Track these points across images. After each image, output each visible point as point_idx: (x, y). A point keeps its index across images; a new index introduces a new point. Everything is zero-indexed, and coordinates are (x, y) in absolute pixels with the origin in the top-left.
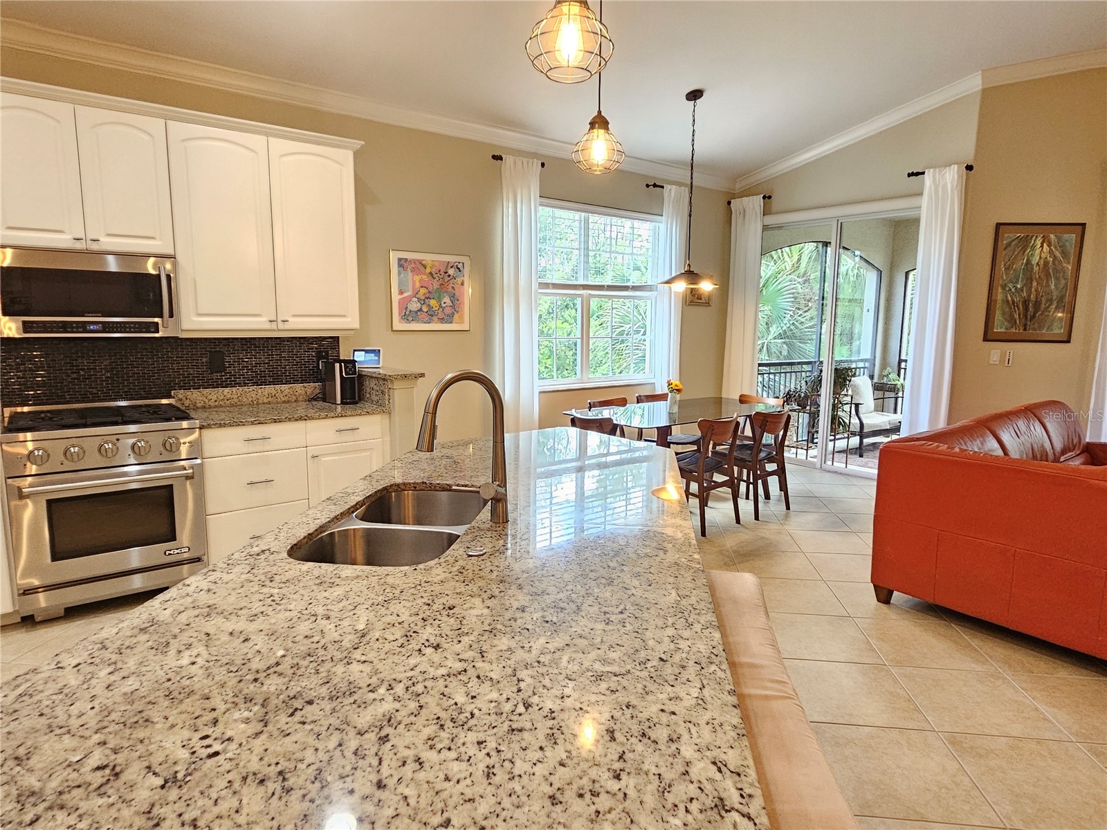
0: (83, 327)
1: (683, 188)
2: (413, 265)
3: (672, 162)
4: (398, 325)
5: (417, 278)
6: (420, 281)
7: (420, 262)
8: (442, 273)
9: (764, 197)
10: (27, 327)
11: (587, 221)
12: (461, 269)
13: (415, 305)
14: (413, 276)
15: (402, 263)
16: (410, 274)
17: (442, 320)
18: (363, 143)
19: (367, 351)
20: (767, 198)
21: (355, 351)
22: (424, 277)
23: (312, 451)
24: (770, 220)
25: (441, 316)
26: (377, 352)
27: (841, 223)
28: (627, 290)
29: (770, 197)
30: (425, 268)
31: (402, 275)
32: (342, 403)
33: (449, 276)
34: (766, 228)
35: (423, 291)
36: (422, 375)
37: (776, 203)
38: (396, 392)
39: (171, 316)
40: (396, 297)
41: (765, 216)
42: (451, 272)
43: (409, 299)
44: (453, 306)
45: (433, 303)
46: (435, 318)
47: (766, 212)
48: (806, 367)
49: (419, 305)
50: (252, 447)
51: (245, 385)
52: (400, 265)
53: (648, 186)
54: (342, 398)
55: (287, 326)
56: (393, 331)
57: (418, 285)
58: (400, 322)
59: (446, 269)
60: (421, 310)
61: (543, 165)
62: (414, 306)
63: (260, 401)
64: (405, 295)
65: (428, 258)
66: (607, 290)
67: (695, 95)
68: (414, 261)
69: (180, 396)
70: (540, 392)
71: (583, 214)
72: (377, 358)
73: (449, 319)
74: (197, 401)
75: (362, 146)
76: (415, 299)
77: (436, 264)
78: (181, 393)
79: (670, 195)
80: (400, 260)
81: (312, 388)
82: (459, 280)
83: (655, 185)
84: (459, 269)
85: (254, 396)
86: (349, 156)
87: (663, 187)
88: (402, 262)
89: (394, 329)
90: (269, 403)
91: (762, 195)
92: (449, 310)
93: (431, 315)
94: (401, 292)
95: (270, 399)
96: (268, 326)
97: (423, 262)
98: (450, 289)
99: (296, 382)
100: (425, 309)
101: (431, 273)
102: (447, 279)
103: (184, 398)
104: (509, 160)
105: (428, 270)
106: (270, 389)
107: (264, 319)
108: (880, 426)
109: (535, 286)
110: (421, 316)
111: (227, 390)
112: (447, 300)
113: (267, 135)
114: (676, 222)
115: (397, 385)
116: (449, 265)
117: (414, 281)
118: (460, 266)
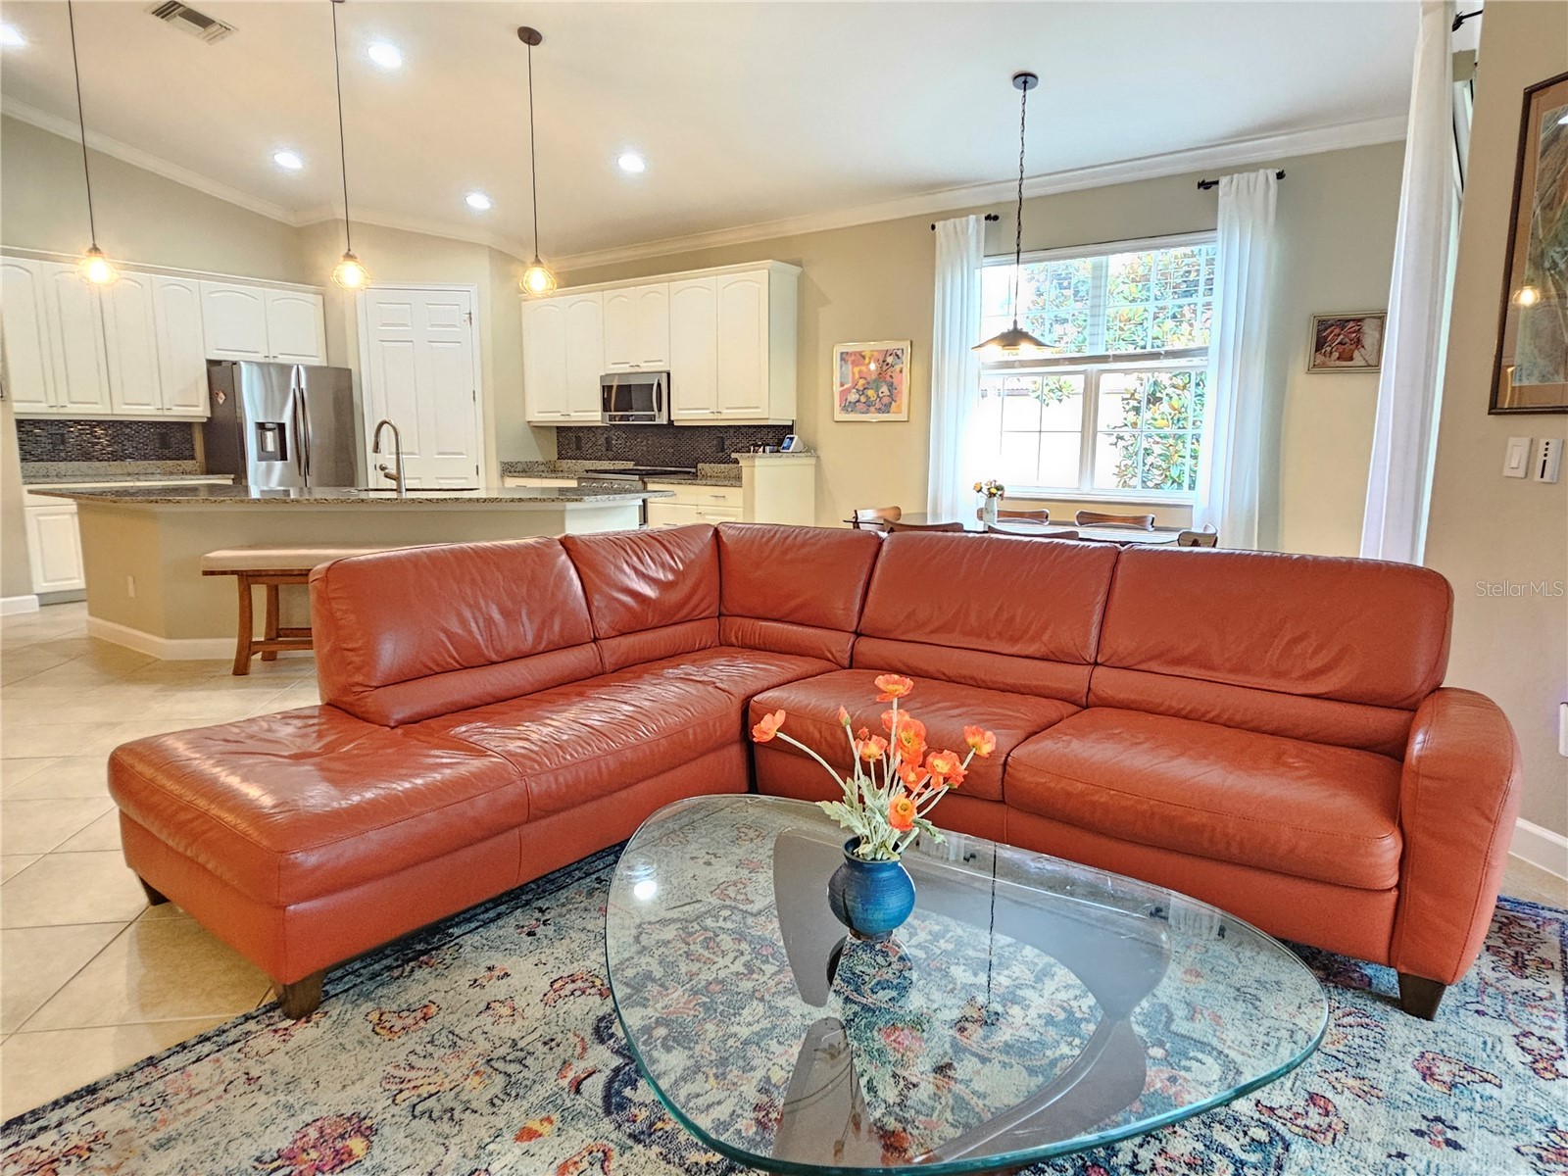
2: (854, 358)
4: (840, 416)
5: (856, 369)
6: (860, 372)
7: (860, 354)
8: (880, 361)
10: (612, 418)
12: (900, 355)
14: (853, 368)
15: (844, 357)
16: (851, 366)
17: (879, 410)
22: (863, 367)
23: (701, 509)
25: (877, 406)
30: (865, 358)
31: (843, 368)
33: (887, 364)
35: (862, 382)
39: (660, 410)
40: (837, 389)
42: (890, 360)
43: (848, 391)
44: (891, 396)
45: (870, 393)
46: (872, 409)
49: (857, 396)
52: (842, 359)
56: (835, 422)
57: (857, 376)
58: (840, 413)
59: (885, 357)
60: (858, 401)
62: (853, 397)
64: (846, 386)
65: (867, 347)
67: (1025, 79)
68: (855, 353)
73: (886, 408)
76: (854, 390)
77: (874, 353)
80: (842, 354)
82: (897, 368)
84: (897, 355)
87: (1218, 182)
88: (844, 355)
89: (835, 420)
92: (886, 400)
93: (869, 404)
94: (842, 385)
97: (862, 353)
98: (888, 378)
100: (863, 399)
101: (869, 364)
102: (885, 368)
105: (866, 361)
110: (860, 406)
112: (885, 389)
116: (887, 353)
117: (853, 373)
118: (899, 352)
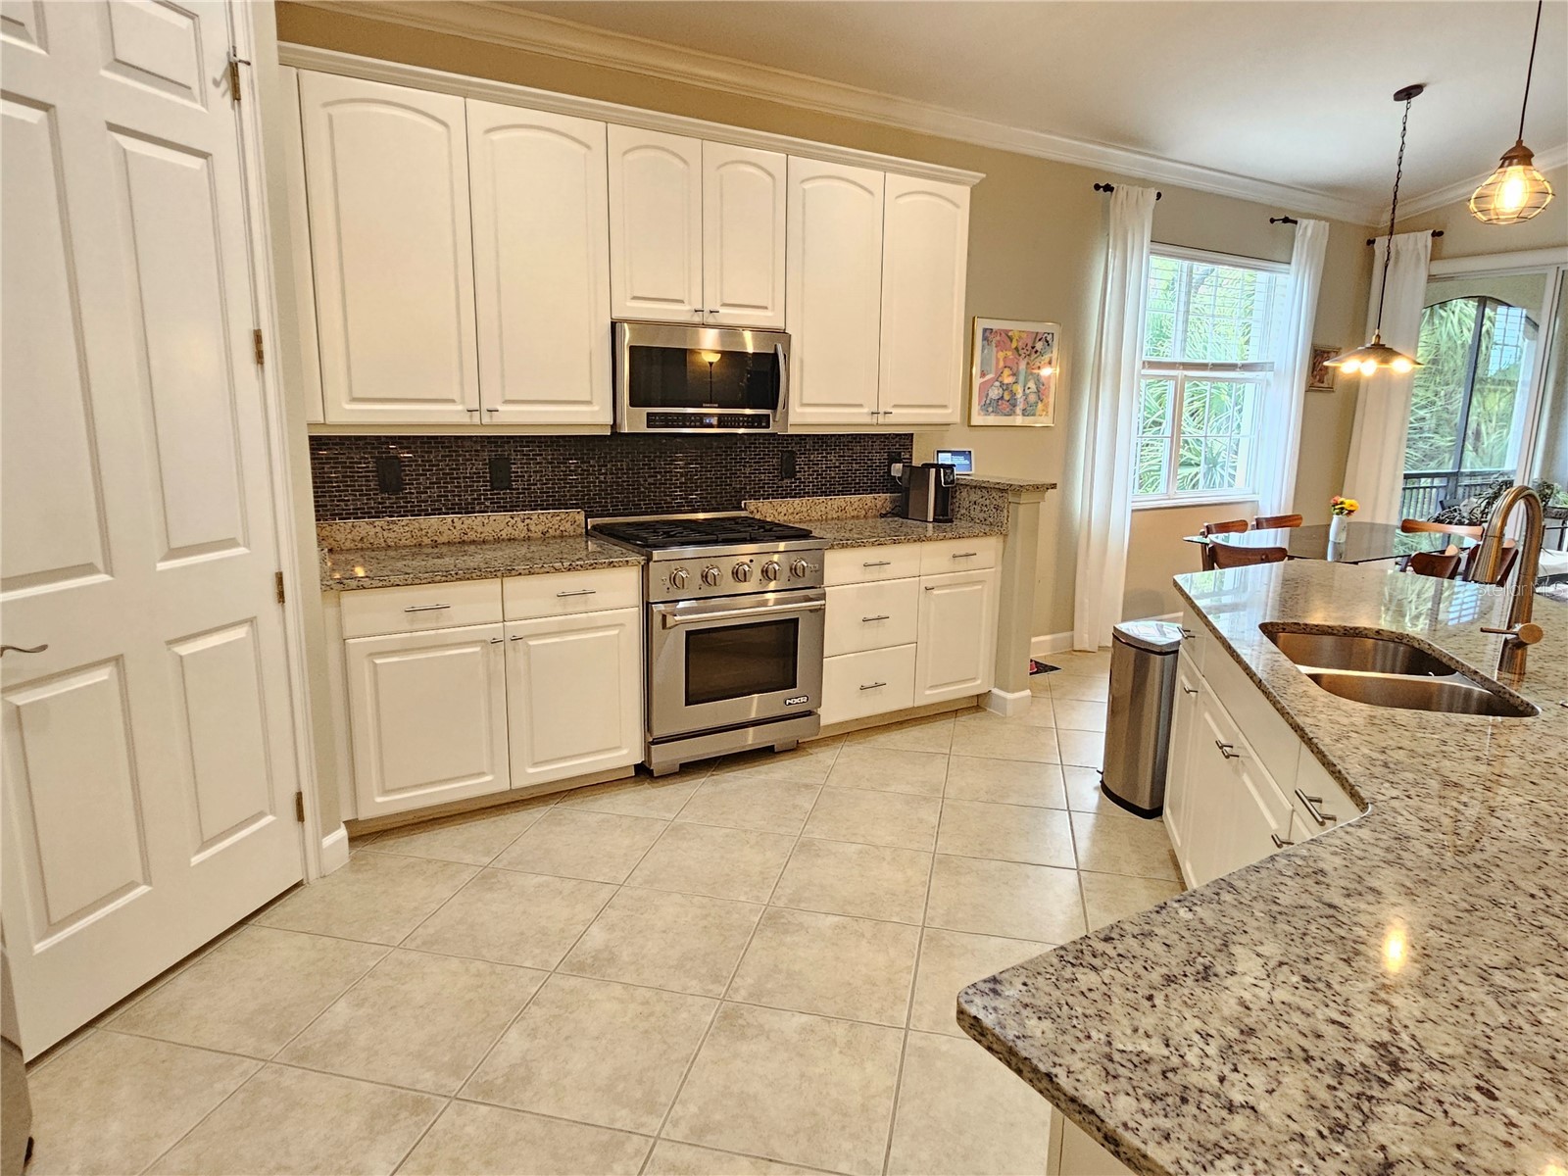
0: (699, 421)
1: (1323, 222)
2: (998, 338)
3: (1312, 186)
4: (977, 420)
5: (1001, 355)
6: (1005, 359)
7: (1006, 332)
8: (1029, 348)
9: (1435, 234)
10: (652, 420)
11: (1190, 271)
12: (1050, 342)
13: (996, 392)
14: (997, 352)
16: (995, 349)
17: (1024, 412)
18: (984, 175)
19: (954, 453)
20: (1437, 234)
21: (938, 452)
22: (1009, 353)
24: (1441, 268)
25: (1023, 406)
26: (967, 454)
27: (1563, 271)
28: (1234, 370)
29: (1440, 234)
30: (1011, 341)
31: (986, 351)
32: (935, 520)
33: (1036, 352)
34: (1431, 278)
35: (1006, 372)
36: (1054, 486)
37: (1449, 243)
38: (1021, 508)
39: (784, 406)
40: (977, 381)
41: (1433, 262)
42: (1039, 346)
43: (991, 383)
44: (1038, 394)
45: (1016, 388)
46: (1017, 409)
47: (1435, 256)
48: (1437, 482)
49: (1001, 391)
50: (873, 574)
51: (814, 494)
52: (985, 338)
53: (1272, 221)
54: (935, 514)
55: (889, 419)
56: (970, 426)
57: (1001, 364)
58: (979, 414)
59: (1034, 342)
60: (1002, 398)
61: (1159, 195)
63: (829, 517)
64: (987, 378)
65: (1015, 327)
66: (1211, 369)
67: (1408, 93)
68: (1000, 332)
69: (752, 508)
70: (1133, 511)
71: (1186, 263)
72: (967, 462)
73: (1032, 410)
74: (768, 515)
75: (982, 180)
76: (997, 384)
77: (1024, 335)
78: (752, 504)
79: (1304, 234)
80: (985, 330)
81: (882, 500)
82: (1046, 357)
83: (1286, 220)
84: (1047, 342)
85: (823, 509)
86: (963, 193)
87: (1296, 222)
88: (988, 334)
89: (972, 424)
90: (838, 518)
91: (1431, 231)
92: (1033, 399)
93: (1013, 405)
94: (983, 375)
95: (839, 514)
96: (867, 420)
97: (1010, 334)
98: (1036, 370)
99: (865, 492)
100: (1007, 397)
101: (1017, 349)
102: (1034, 356)
103: (755, 511)
104: (1121, 191)
105: (1014, 345)
106: (839, 501)
107: (865, 410)
108: (1560, 570)
109: (1138, 365)
110: (1002, 406)
111: (797, 500)
112: (1032, 384)
113: (885, 170)
114: (1305, 272)
115: (1025, 498)
116: (1037, 337)
117: (998, 360)
118: (1049, 338)
